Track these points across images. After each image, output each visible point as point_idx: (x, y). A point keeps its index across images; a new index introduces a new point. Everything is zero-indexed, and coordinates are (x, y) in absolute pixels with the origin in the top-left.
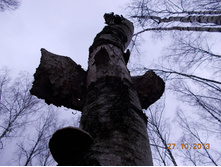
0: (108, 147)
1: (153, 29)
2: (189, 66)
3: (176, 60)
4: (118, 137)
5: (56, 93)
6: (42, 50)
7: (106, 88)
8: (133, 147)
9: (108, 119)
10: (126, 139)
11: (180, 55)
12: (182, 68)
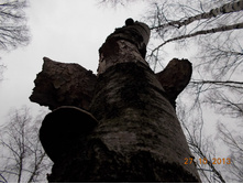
0: (117, 125)
1: (175, 39)
2: (223, 73)
3: (207, 69)
4: (131, 114)
5: (63, 98)
6: (44, 59)
7: (116, 74)
8: (155, 123)
9: (119, 99)
10: (143, 115)
11: (210, 62)
12: (215, 76)
